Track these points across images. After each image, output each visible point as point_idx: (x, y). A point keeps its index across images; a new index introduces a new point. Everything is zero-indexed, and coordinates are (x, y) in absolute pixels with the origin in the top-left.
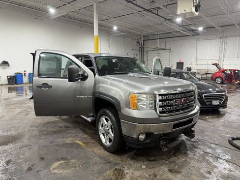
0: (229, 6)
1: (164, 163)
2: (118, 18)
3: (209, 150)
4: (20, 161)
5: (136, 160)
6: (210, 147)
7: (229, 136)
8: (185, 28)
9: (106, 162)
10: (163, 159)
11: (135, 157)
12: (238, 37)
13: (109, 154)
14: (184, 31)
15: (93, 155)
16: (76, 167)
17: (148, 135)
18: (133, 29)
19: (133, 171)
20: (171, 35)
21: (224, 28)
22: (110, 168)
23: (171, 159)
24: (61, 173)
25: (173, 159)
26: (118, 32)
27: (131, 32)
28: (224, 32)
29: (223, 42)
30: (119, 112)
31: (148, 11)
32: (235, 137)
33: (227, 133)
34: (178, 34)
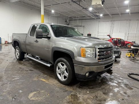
0: (118, 3)
1: (99, 90)
2: (55, 5)
3: (120, 81)
4: (4, 94)
5: (82, 89)
6: (120, 79)
7: (127, 73)
8: (93, 14)
9: (64, 91)
10: (97, 87)
11: (81, 86)
12: (120, 21)
13: (64, 86)
14: (92, 16)
15: (54, 87)
16: (46, 95)
17: (91, 73)
18: (63, 13)
19: (82, 95)
20: (85, 18)
21: (113, 15)
22: (68, 94)
23: (102, 87)
24: (37, 100)
25: (103, 87)
26: (55, 14)
27: (62, 15)
28: (113, 18)
29: (112, 23)
30: (73, 59)
31: (74, 2)
32: (131, 73)
33: (125, 71)
34: (89, 18)
